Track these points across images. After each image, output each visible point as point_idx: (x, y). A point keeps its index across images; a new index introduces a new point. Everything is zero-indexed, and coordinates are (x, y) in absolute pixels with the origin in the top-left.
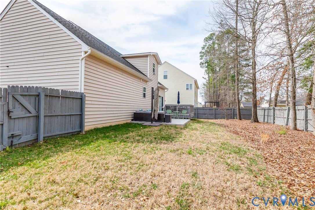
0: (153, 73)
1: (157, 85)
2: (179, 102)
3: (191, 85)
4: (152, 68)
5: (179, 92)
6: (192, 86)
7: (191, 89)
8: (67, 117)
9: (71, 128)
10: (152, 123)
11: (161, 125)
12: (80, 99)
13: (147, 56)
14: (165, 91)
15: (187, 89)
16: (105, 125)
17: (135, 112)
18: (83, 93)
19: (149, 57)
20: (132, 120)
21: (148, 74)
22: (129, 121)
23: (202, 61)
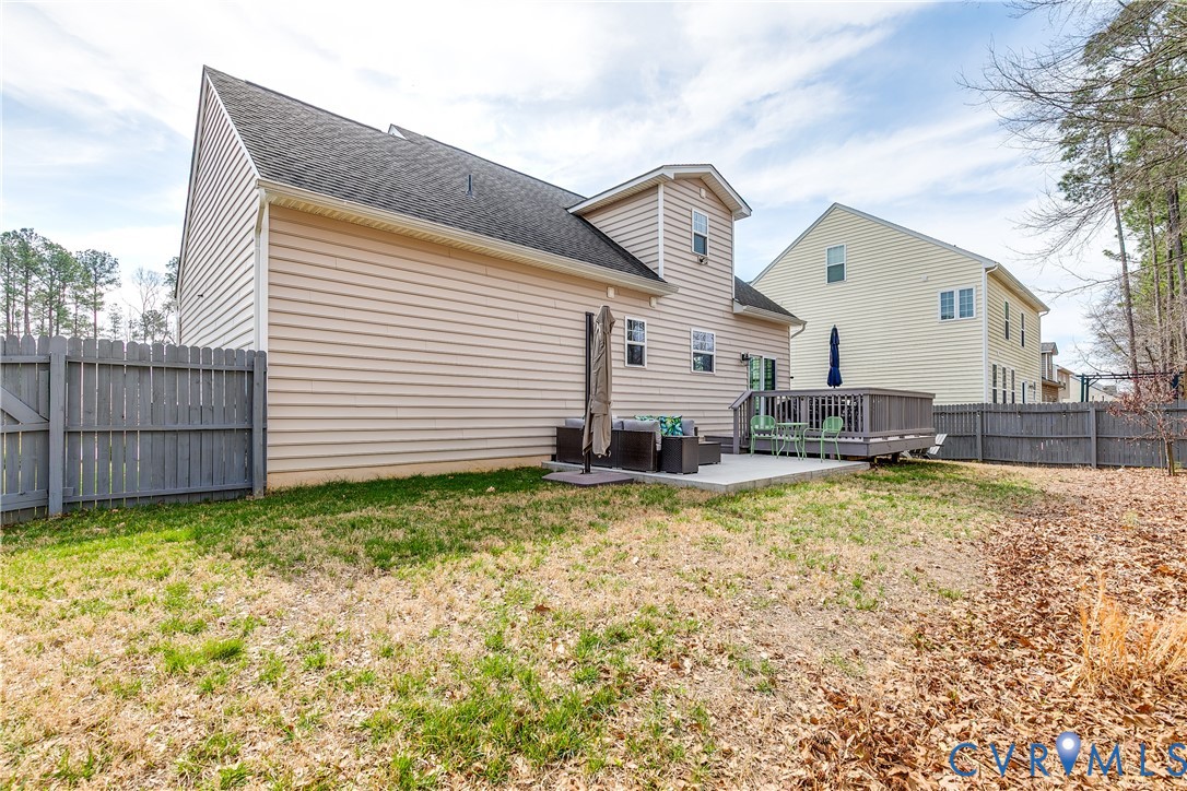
0: (696, 259)
1: (729, 309)
2: (834, 379)
3: (967, 294)
4: (688, 235)
5: (835, 330)
6: (970, 299)
7: (966, 311)
8: (183, 439)
9: (205, 476)
10: (588, 471)
11: (631, 481)
12: (246, 373)
13: (651, 189)
14: (792, 334)
15: (943, 317)
16: (385, 474)
17: (562, 424)
18: (262, 355)
19: (661, 190)
20: (554, 458)
21: (661, 264)
22: (536, 463)
23: (1075, 165)
